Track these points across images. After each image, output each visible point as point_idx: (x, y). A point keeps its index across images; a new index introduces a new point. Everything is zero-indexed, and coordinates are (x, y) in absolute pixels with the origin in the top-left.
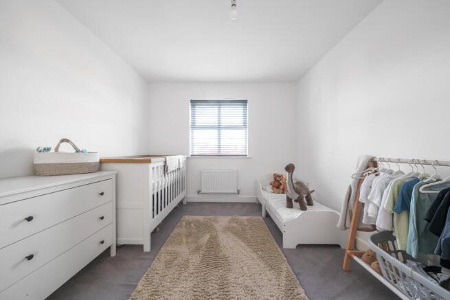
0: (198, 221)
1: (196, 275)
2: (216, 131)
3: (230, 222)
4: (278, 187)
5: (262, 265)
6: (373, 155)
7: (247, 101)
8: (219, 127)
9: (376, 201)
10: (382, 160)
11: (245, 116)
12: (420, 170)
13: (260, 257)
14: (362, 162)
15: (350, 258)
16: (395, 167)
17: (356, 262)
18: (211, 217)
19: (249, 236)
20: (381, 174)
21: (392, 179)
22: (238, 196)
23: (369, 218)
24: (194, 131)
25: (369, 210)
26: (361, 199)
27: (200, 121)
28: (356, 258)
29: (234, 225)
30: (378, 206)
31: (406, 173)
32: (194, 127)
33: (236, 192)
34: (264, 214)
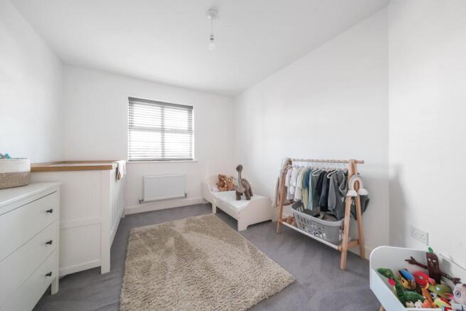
0: (153, 230)
1: (179, 270)
2: (159, 134)
3: (187, 223)
4: (223, 186)
5: (230, 246)
6: (290, 157)
7: (191, 107)
8: (163, 130)
9: (294, 184)
10: (295, 160)
11: (190, 121)
12: (311, 165)
13: (226, 241)
14: (284, 162)
15: (281, 224)
16: (300, 164)
17: (285, 226)
18: (165, 223)
19: (210, 230)
20: (294, 169)
21: (300, 171)
22: (185, 199)
23: (290, 195)
24: (132, 132)
25: (291, 190)
26: (286, 184)
27: (138, 121)
28: (284, 223)
29: (192, 224)
30: (295, 187)
31: (306, 166)
32: (131, 127)
33: (184, 196)
34: (214, 210)
